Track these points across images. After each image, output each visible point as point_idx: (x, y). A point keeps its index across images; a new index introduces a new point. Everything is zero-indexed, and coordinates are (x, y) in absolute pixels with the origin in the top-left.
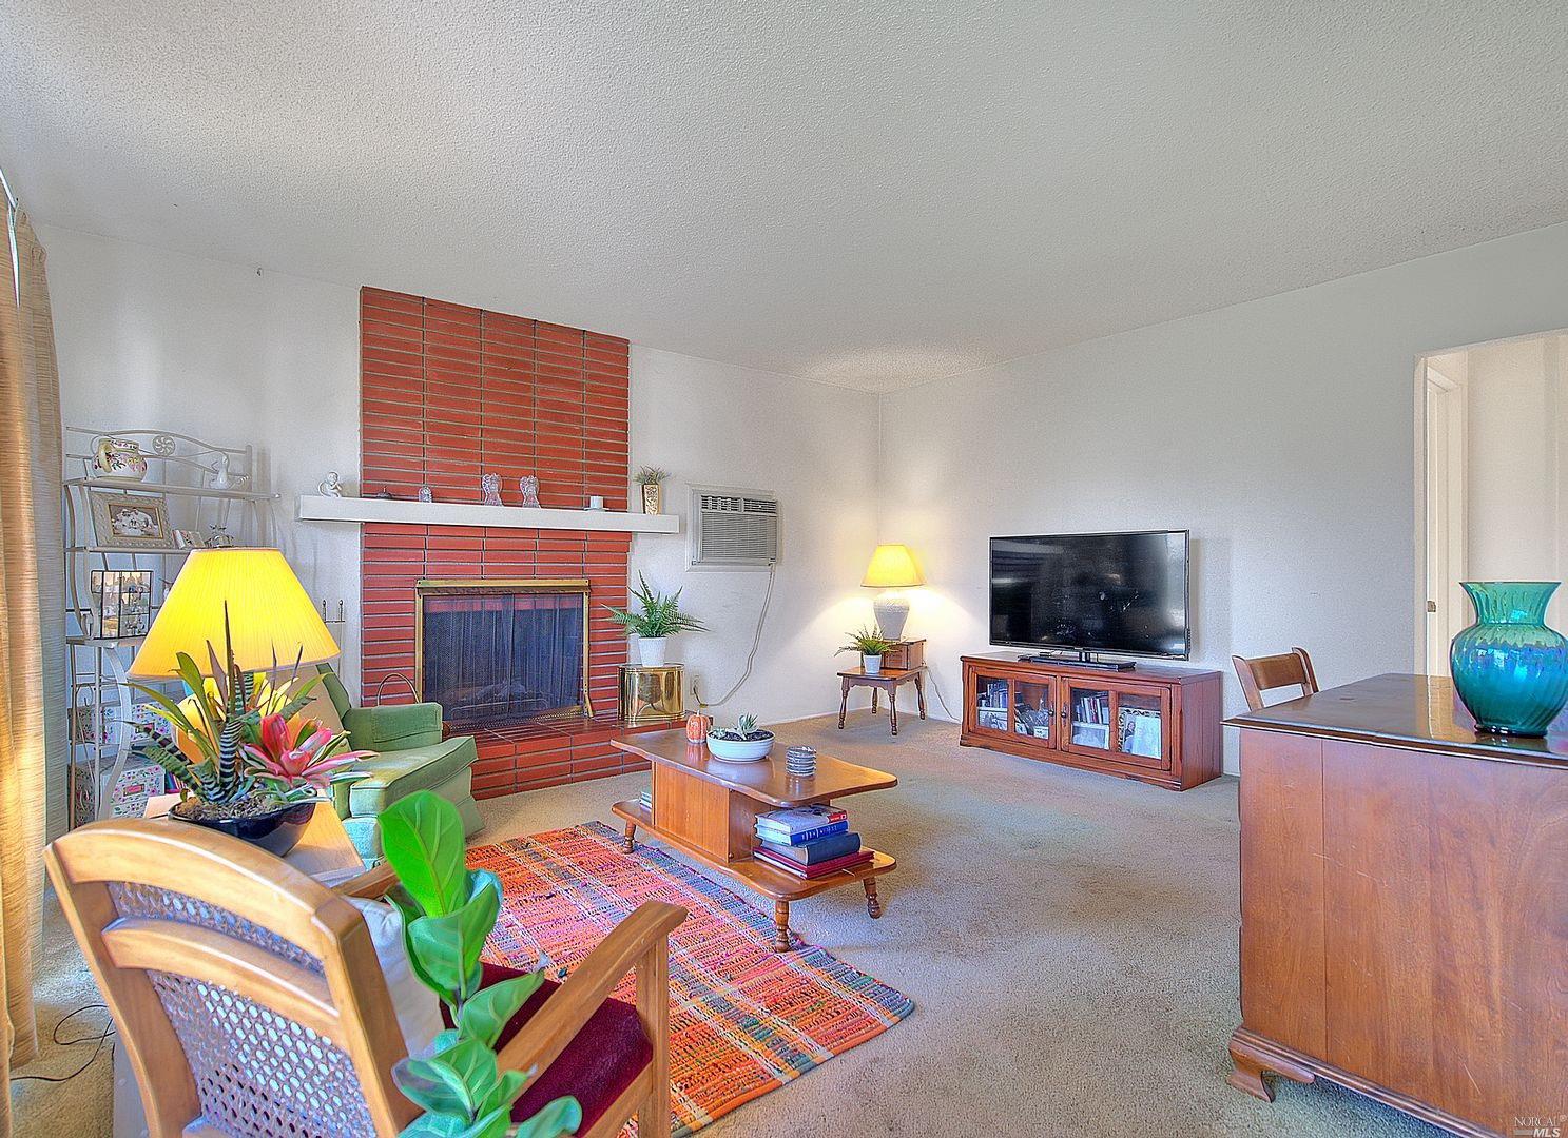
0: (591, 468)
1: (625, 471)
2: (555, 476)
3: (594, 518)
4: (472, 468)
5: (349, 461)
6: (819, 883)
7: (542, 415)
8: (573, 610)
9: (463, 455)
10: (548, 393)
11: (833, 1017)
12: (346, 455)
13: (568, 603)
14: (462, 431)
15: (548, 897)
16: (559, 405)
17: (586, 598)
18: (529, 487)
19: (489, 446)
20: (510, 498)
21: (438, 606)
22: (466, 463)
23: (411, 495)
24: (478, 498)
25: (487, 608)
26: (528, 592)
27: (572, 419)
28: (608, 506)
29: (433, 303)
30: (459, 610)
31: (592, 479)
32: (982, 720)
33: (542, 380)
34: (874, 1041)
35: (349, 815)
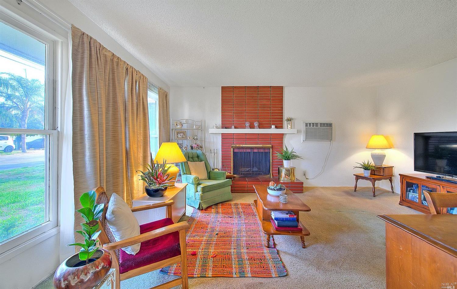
0: (272, 118)
1: (282, 118)
2: (263, 121)
3: (273, 130)
4: (244, 121)
5: (219, 121)
6: (278, 232)
7: (260, 107)
8: (268, 152)
9: (242, 118)
10: (262, 102)
11: (261, 268)
12: (218, 120)
13: (267, 151)
14: (241, 113)
15: (230, 217)
16: (264, 105)
17: (271, 150)
18: (256, 124)
19: (248, 116)
20: (252, 127)
21: (236, 151)
22: (243, 120)
23: (230, 128)
24: (244, 127)
25: (247, 151)
26: (256, 148)
27: (267, 107)
28: (276, 127)
29: (235, 87)
30: (241, 151)
31: (273, 121)
32: (410, 197)
33: (260, 99)
34: (266, 279)
35: (197, 192)
